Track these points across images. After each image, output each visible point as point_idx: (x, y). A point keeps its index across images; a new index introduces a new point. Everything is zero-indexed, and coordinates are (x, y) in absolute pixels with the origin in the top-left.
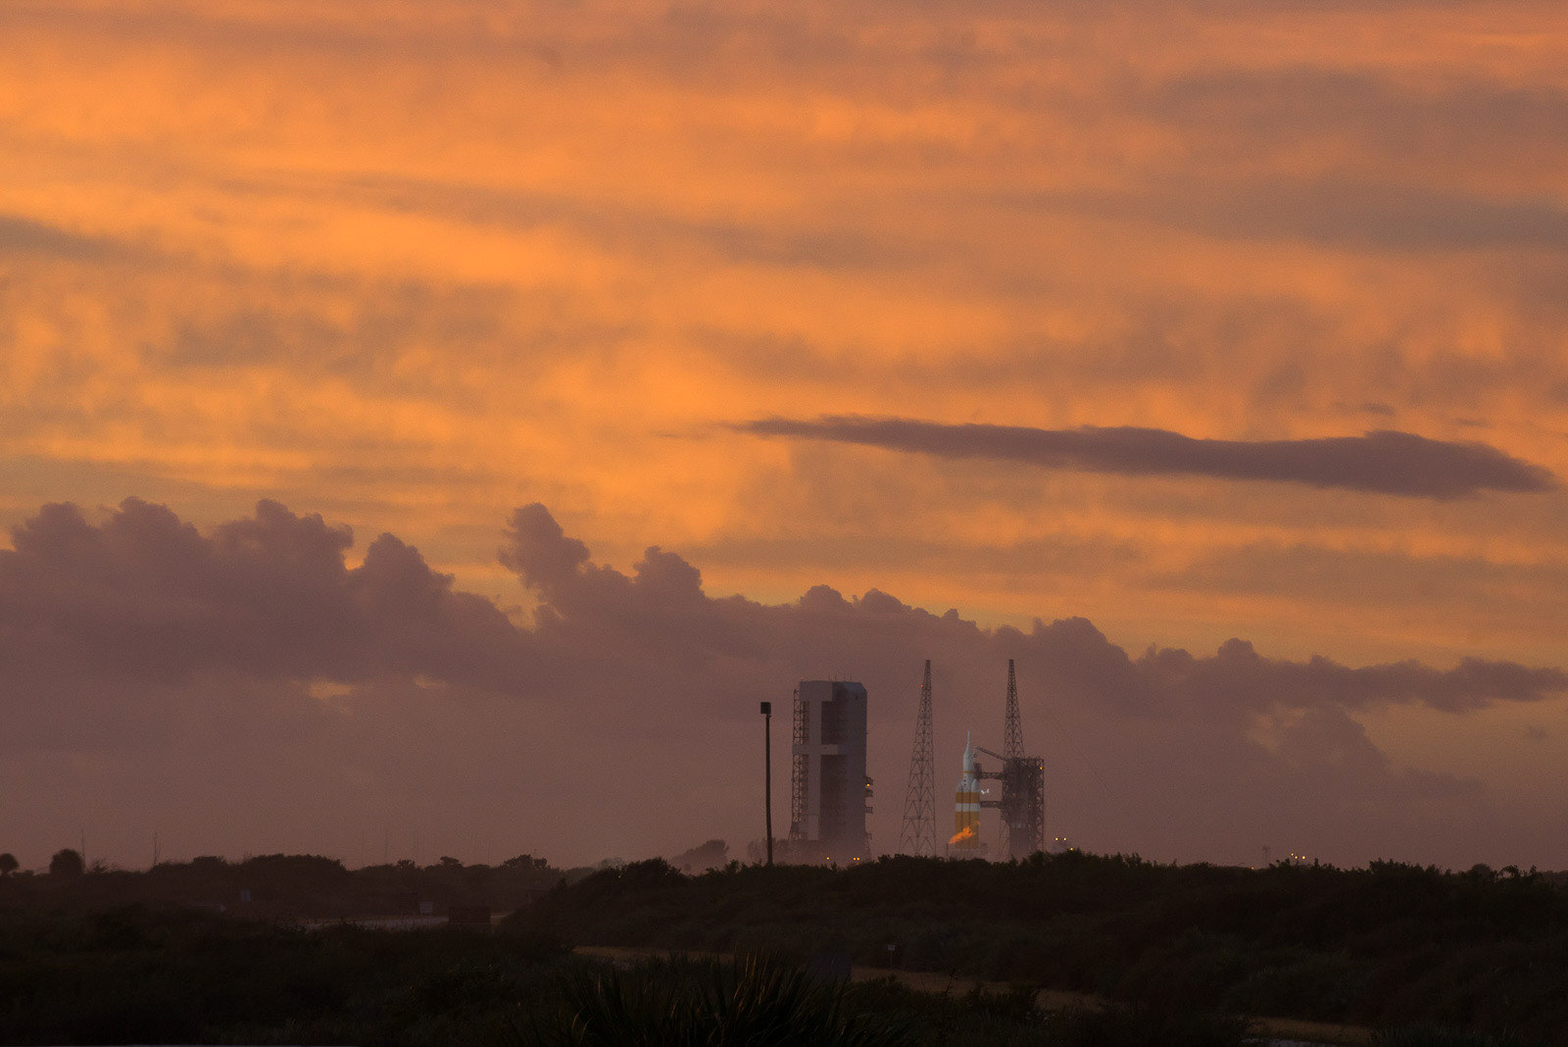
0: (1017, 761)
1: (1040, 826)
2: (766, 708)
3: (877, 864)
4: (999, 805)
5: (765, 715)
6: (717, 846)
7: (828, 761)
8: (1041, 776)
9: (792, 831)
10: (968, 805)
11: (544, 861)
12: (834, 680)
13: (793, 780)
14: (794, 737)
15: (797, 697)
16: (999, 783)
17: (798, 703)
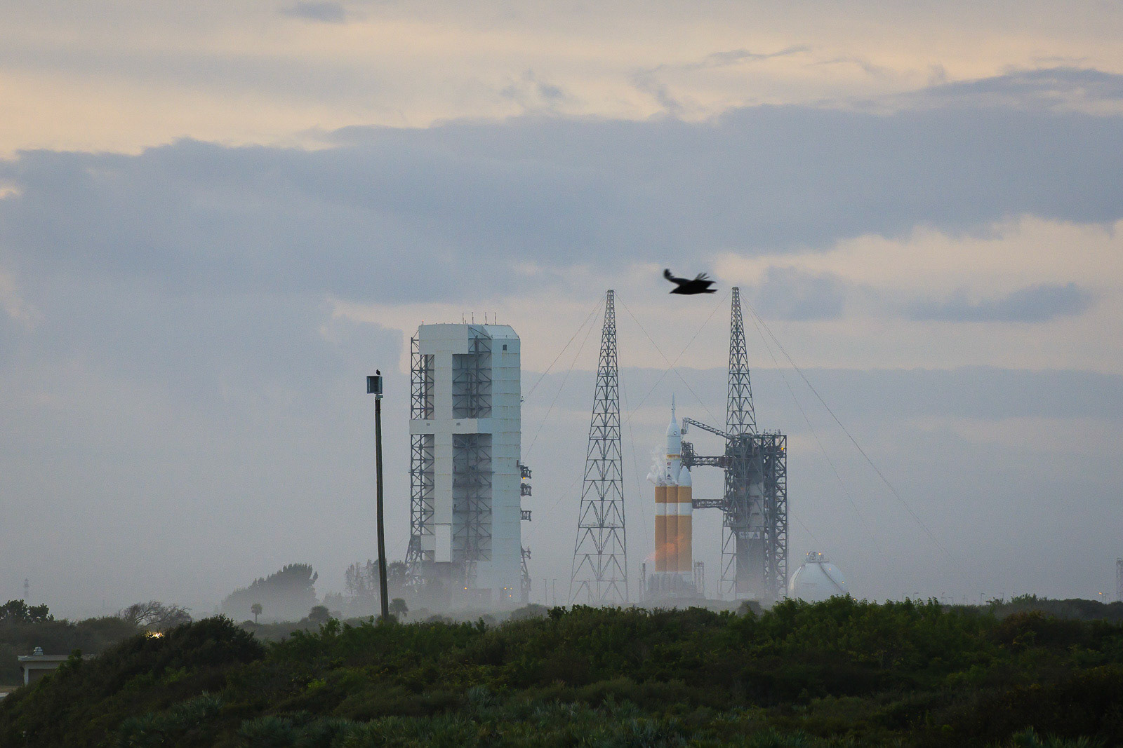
0: (746, 439)
1: (783, 536)
2: (375, 384)
3: (547, 620)
4: (720, 504)
5: (374, 395)
6: (298, 575)
7: (465, 443)
8: (783, 460)
9: (410, 550)
10: (673, 504)
11: (43, 610)
12: (470, 323)
13: (412, 473)
14: (412, 408)
15: (415, 350)
16: (720, 473)
17: (417, 357)
